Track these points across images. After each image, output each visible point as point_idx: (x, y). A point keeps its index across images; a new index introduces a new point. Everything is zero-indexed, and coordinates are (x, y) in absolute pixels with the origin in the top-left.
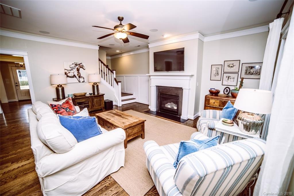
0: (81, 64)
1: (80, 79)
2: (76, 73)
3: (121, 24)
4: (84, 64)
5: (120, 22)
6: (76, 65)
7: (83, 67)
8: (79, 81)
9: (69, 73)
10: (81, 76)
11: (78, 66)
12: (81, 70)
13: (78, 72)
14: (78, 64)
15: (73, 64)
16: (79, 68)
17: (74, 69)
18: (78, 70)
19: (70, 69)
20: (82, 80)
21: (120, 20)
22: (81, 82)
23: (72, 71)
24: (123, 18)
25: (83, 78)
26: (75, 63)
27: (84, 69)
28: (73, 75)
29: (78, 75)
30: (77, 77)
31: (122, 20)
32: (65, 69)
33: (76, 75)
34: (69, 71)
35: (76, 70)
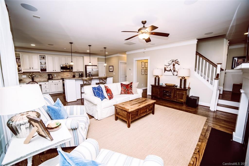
0: (177, 60)
1: (174, 72)
2: (172, 68)
3: (144, 27)
4: (179, 60)
5: (143, 25)
6: (172, 61)
7: (178, 63)
8: (173, 74)
9: (167, 67)
10: (175, 70)
11: (174, 62)
12: (176, 65)
13: (174, 67)
14: (174, 60)
15: (170, 61)
16: (175, 63)
17: (171, 64)
18: (174, 65)
19: (168, 65)
20: (175, 73)
21: (143, 23)
22: (175, 75)
23: (169, 66)
24: (146, 22)
25: (177, 72)
26: (172, 60)
27: (179, 65)
28: (169, 69)
29: (173, 69)
30: (172, 71)
31: (145, 23)
32: (165, 65)
33: (172, 69)
34: (167, 66)
35: (172, 65)
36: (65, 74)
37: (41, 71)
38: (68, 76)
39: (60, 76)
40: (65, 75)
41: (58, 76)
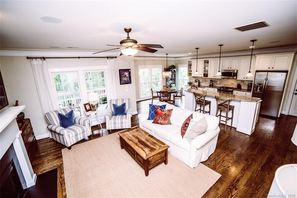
3: (128, 38)
21: (127, 32)
36: (229, 82)
37: (204, 77)
38: (233, 84)
39: (223, 83)
40: (229, 84)
41: (221, 83)
